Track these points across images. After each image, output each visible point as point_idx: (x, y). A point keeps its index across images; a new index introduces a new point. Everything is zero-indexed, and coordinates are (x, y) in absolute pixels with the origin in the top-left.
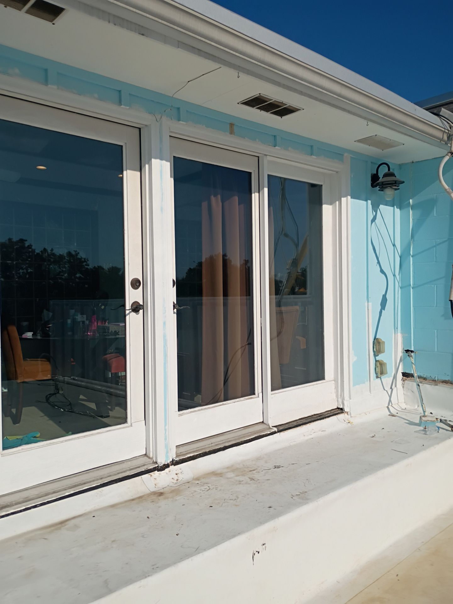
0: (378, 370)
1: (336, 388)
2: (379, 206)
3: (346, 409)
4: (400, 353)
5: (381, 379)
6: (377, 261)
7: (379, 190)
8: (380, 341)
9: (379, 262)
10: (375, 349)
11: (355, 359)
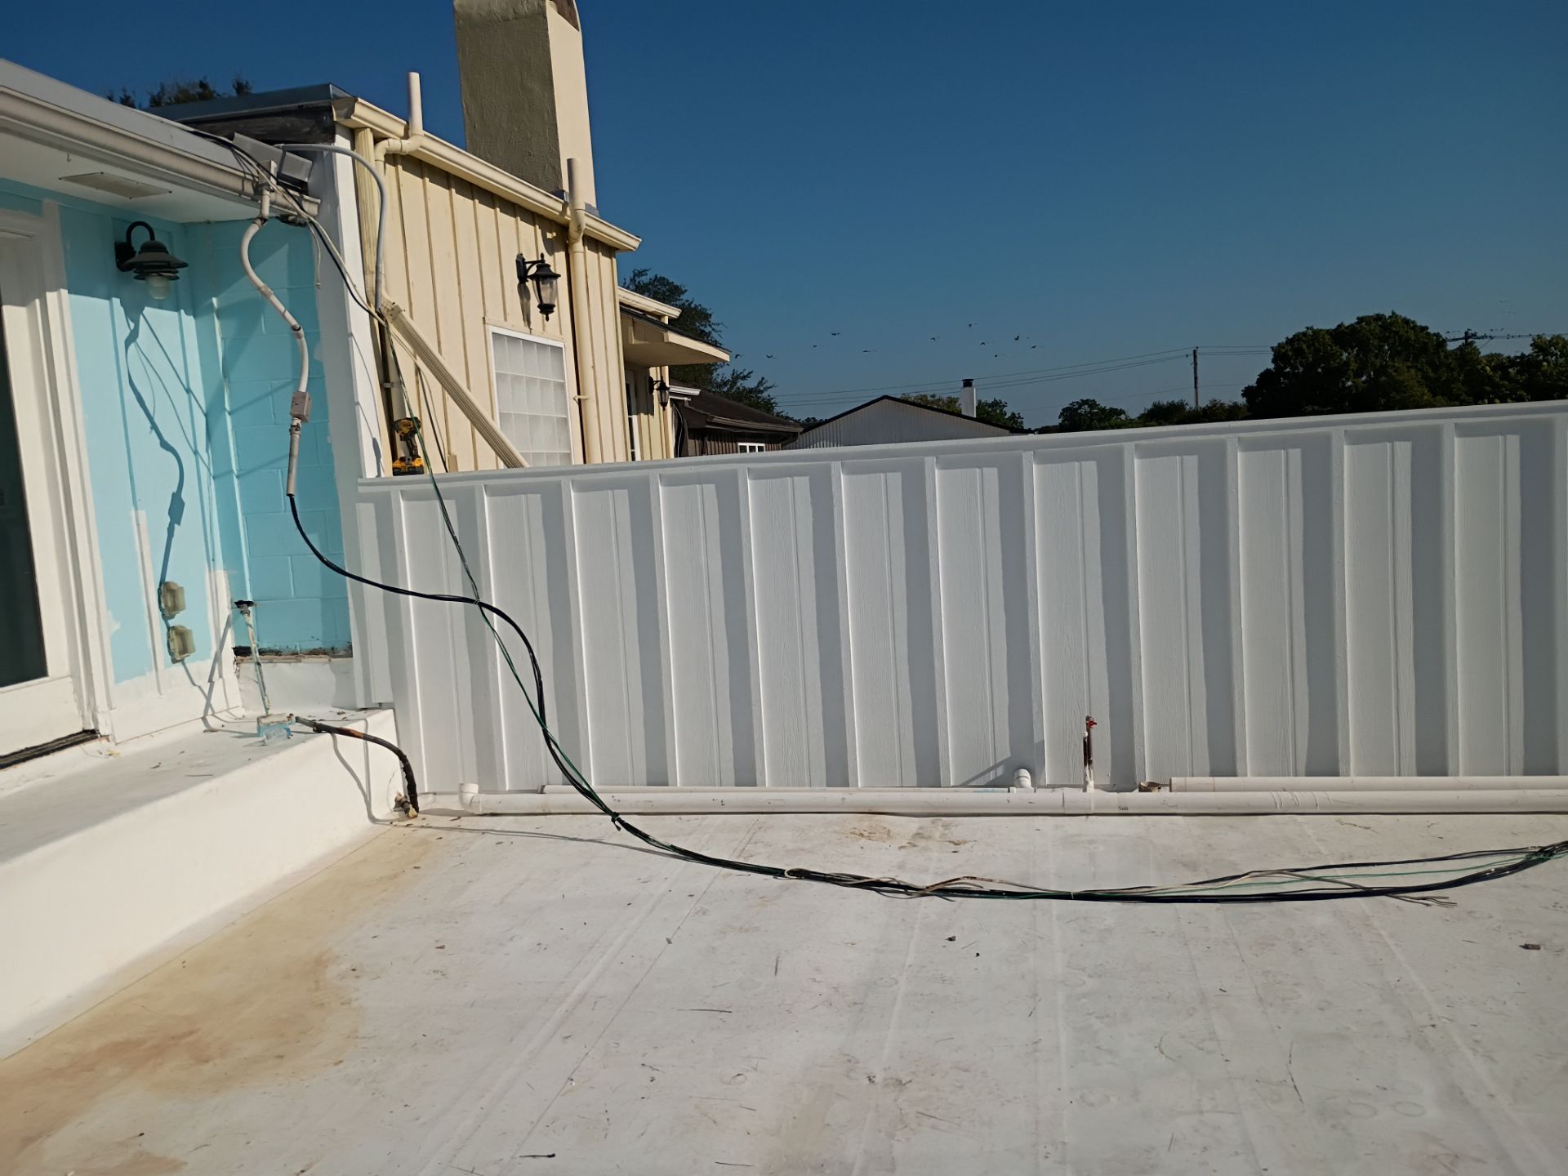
0: (176, 645)
1: (77, 691)
2: (143, 309)
3: (103, 731)
4: (226, 610)
5: (184, 664)
6: (149, 425)
7: (136, 278)
8: (174, 588)
9: (154, 427)
10: (163, 605)
11: (116, 627)
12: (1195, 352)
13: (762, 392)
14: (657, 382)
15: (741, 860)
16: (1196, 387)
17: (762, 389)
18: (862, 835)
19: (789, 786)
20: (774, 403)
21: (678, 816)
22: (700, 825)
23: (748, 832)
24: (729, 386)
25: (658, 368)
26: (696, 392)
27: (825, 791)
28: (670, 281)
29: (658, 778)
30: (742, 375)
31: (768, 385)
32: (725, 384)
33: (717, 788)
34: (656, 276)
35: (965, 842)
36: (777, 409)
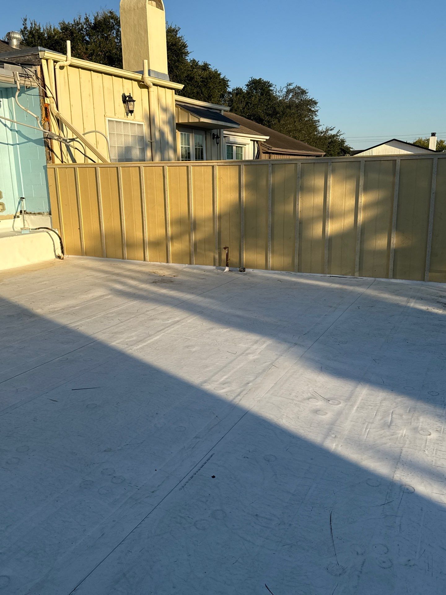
13: (339, 136)
17: (338, 135)
20: (345, 141)
24: (324, 134)
31: (341, 133)
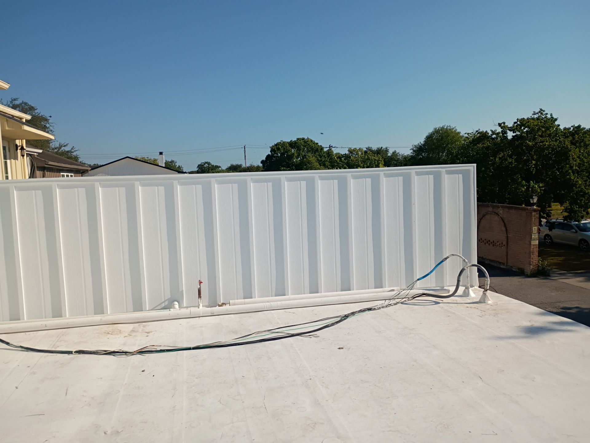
12: (244, 146)
14: (20, 146)
15: (53, 349)
16: (245, 159)
17: (73, 151)
18: (108, 333)
19: (77, 316)
20: (79, 157)
21: (25, 333)
22: (35, 336)
23: (57, 337)
24: (58, 149)
25: (20, 140)
26: (41, 151)
27: (93, 317)
28: (29, 104)
29: (15, 317)
30: (63, 145)
31: (76, 149)
32: (56, 148)
33: (44, 319)
34: (23, 101)
35: (152, 332)
36: (80, 160)
